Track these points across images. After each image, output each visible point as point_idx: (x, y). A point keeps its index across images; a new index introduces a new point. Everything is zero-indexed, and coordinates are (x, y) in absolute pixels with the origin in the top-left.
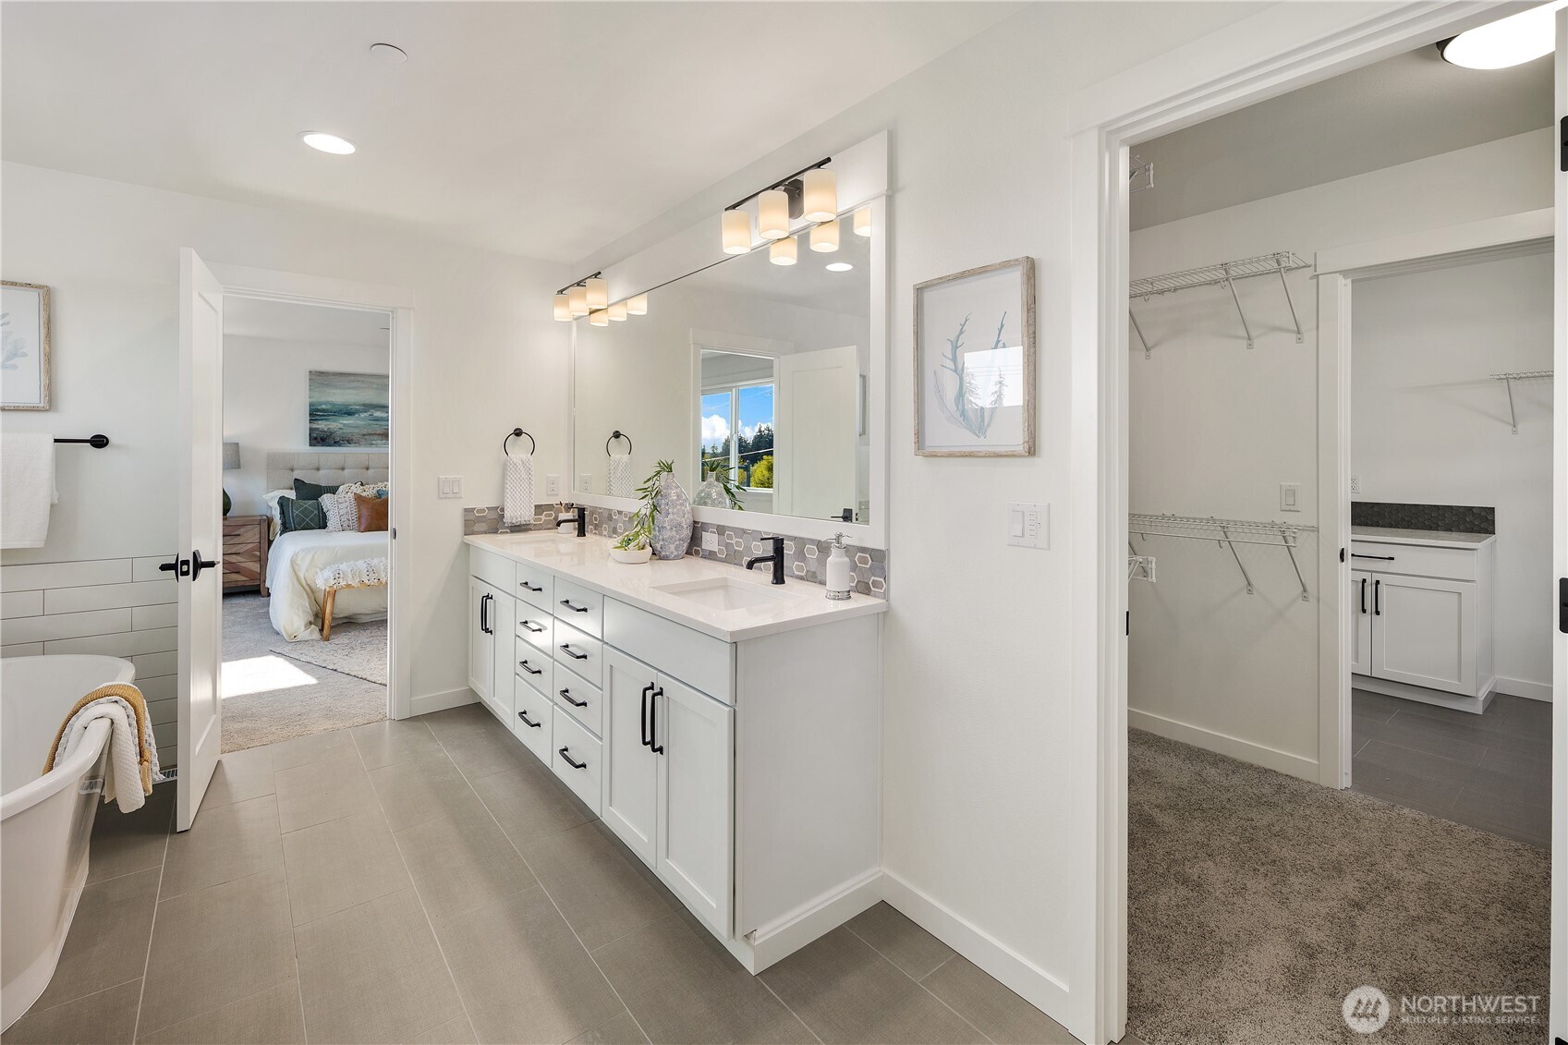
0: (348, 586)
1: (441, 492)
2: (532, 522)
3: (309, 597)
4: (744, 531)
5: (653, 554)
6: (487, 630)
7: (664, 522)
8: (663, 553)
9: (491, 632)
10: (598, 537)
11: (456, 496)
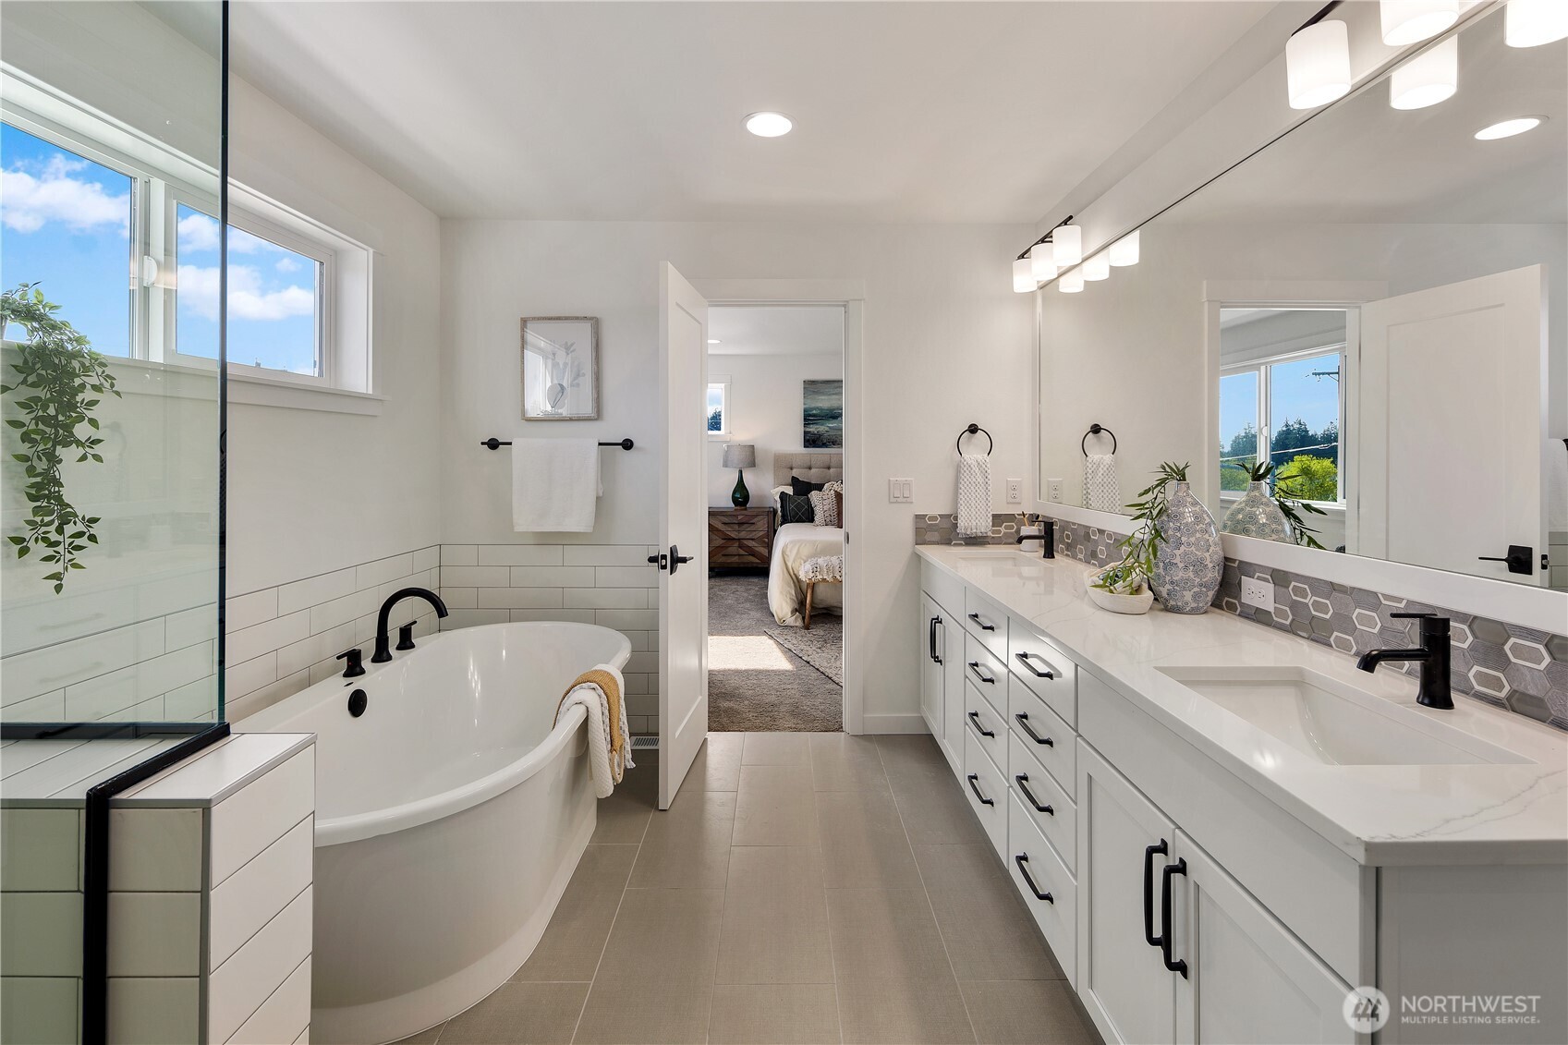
0: (824, 580)
1: (892, 496)
2: (990, 534)
3: (795, 586)
4: (1333, 587)
5: (1156, 599)
6: (937, 659)
7: (1174, 556)
8: (1172, 603)
9: (940, 662)
10: (1070, 561)
11: (907, 500)
